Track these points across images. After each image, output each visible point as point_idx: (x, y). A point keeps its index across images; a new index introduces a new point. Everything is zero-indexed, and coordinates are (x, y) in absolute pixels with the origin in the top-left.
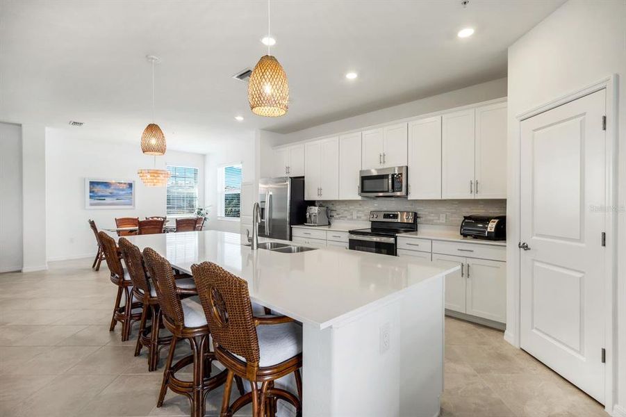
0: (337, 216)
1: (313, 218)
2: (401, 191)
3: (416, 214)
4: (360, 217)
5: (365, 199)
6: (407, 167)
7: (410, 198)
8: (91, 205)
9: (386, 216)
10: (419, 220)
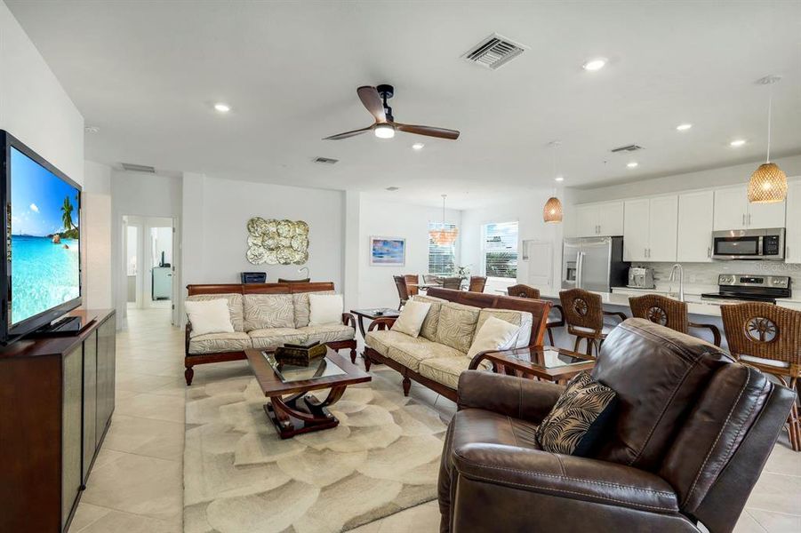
0: (664, 279)
1: (638, 280)
2: (777, 254)
3: (789, 278)
4: (701, 281)
5: (716, 262)
6: (785, 229)
7: (786, 261)
8: (374, 262)
9: (743, 280)
10: (792, 285)
